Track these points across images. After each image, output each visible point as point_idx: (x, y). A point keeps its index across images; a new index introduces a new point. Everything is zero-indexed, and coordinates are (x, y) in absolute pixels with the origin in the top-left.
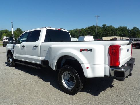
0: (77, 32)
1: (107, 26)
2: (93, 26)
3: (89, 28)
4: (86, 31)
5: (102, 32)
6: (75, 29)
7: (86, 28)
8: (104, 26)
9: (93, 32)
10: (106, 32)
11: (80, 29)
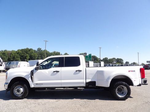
0: (6, 54)
1: (42, 50)
2: (27, 48)
3: (22, 50)
4: (18, 53)
5: (37, 55)
6: (2, 51)
7: (18, 50)
8: (39, 49)
9: (27, 55)
10: (41, 56)
11: (10, 51)
